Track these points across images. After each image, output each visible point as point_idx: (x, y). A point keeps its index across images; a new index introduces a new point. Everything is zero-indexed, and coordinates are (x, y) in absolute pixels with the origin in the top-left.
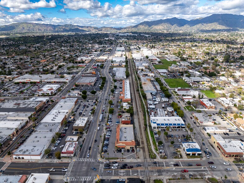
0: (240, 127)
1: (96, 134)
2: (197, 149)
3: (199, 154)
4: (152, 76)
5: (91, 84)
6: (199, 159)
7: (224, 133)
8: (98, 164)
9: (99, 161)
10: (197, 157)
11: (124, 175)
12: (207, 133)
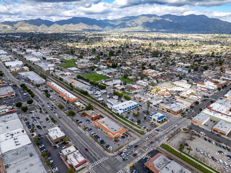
0: (165, 96)
1: (80, 138)
2: (162, 116)
3: (165, 119)
4: (69, 75)
5: (13, 95)
6: (166, 122)
7: (161, 102)
8: (114, 158)
9: (111, 156)
10: (165, 121)
11: (141, 154)
12: (154, 105)
